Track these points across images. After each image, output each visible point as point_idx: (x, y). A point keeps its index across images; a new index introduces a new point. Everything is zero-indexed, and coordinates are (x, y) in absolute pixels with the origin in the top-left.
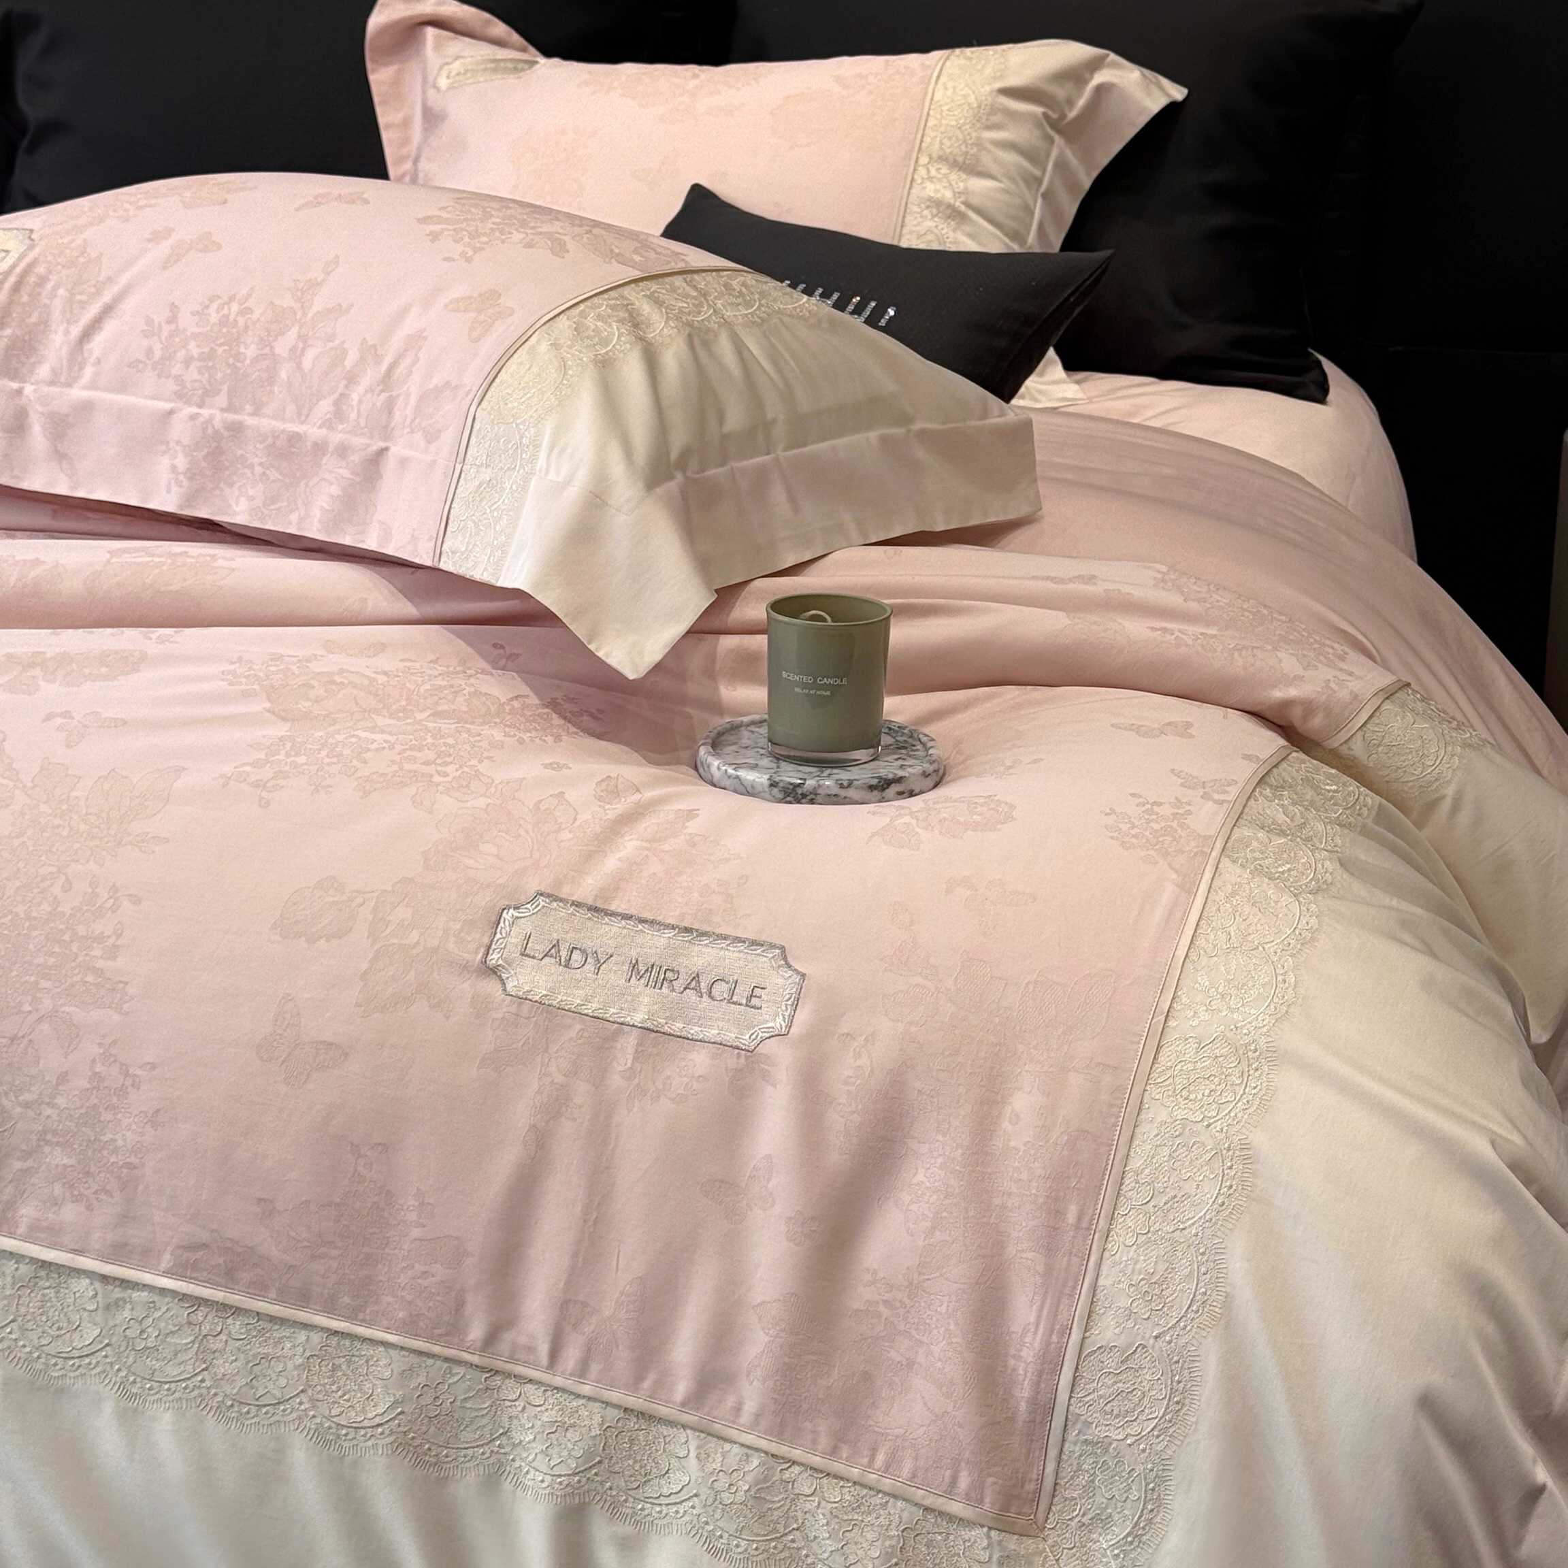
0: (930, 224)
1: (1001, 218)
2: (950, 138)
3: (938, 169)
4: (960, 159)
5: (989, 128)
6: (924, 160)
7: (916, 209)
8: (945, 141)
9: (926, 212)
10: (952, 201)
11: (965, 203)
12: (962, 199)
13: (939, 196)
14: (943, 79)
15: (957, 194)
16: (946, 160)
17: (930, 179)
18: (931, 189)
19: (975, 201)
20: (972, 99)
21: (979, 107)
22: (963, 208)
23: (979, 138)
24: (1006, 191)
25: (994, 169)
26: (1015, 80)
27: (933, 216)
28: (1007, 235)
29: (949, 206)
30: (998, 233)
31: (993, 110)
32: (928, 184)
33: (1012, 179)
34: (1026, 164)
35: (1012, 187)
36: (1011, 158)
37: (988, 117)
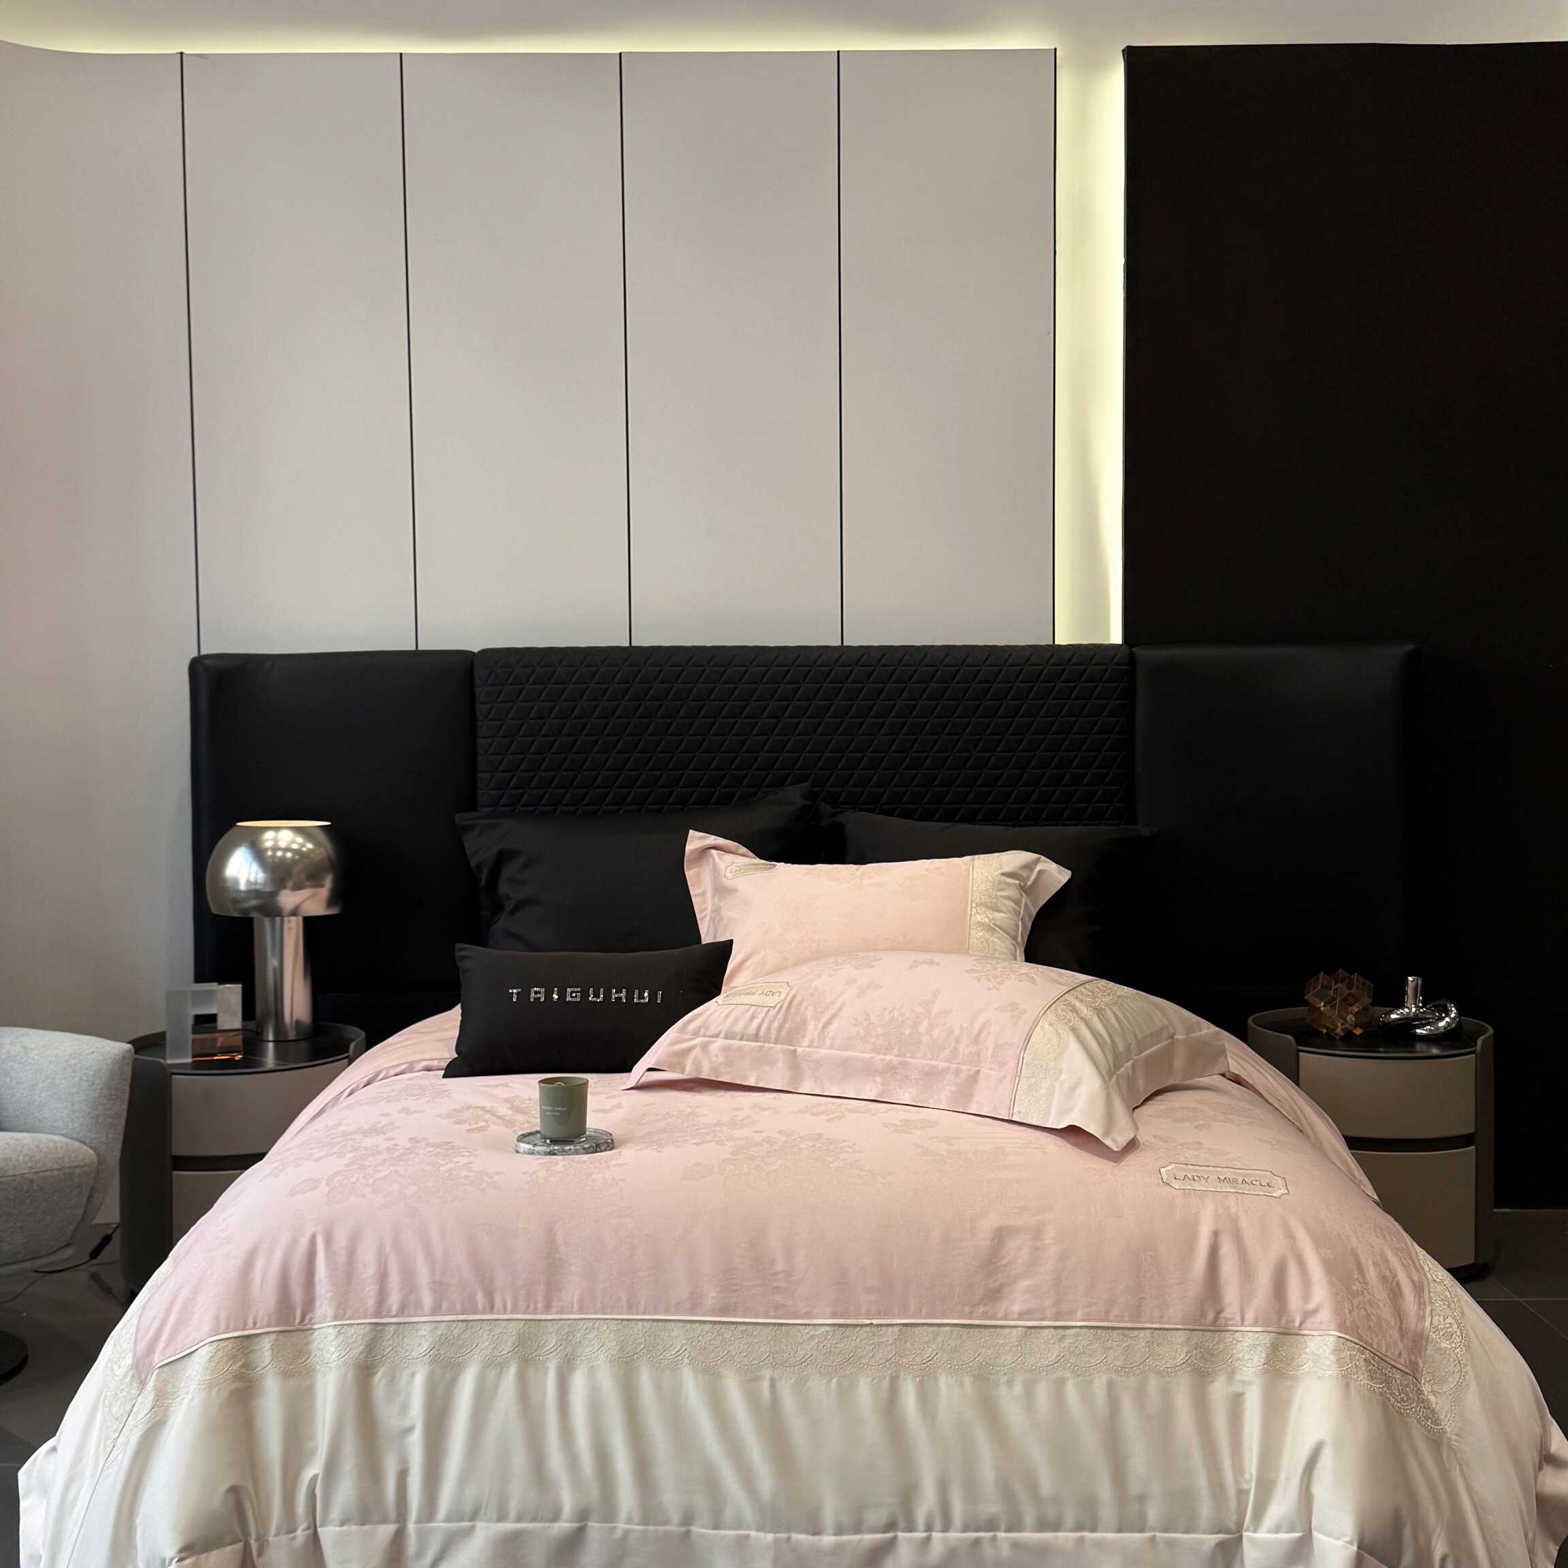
0: (981, 934)
1: (1009, 931)
2: (984, 895)
3: (981, 909)
4: (989, 905)
5: (1000, 890)
6: (974, 905)
7: (974, 927)
8: (982, 897)
9: (978, 928)
10: (989, 923)
11: (994, 924)
12: (993, 922)
13: (983, 921)
14: (975, 869)
15: (990, 920)
16: (984, 905)
17: (978, 913)
18: (979, 918)
19: (998, 923)
20: (990, 878)
21: (994, 881)
22: (994, 926)
23: (996, 895)
24: (1008, 918)
25: (1003, 908)
26: (1006, 869)
27: (982, 930)
28: (1011, 937)
29: (988, 925)
30: (1008, 937)
31: (1000, 882)
32: (977, 916)
33: (1010, 912)
34: (1014, 905)
35: (1011, 916)
36: (1011, 904)
37: (998, 886)
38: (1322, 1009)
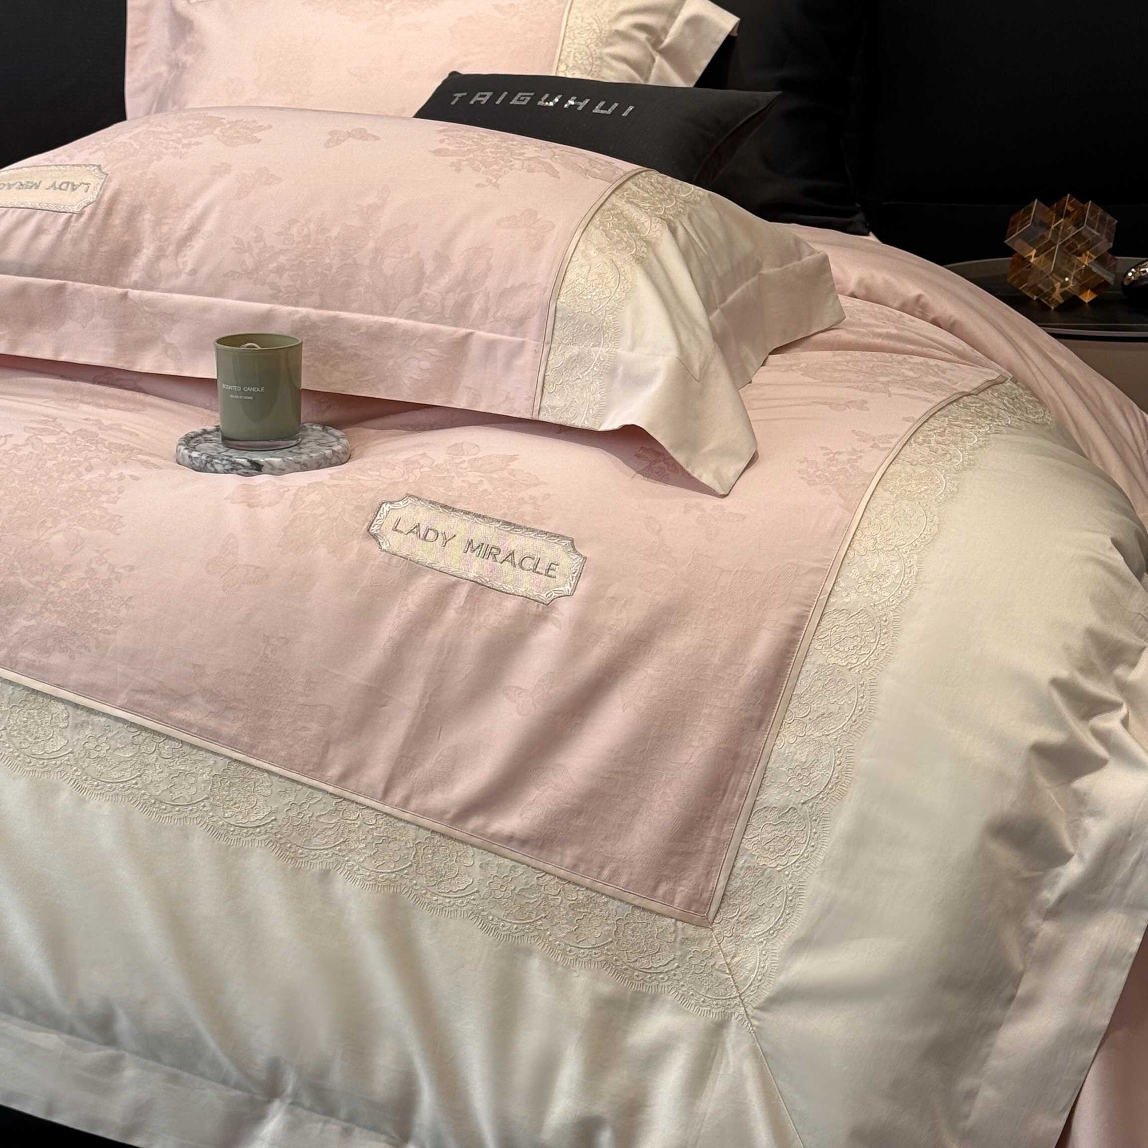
38: (1032, 260)
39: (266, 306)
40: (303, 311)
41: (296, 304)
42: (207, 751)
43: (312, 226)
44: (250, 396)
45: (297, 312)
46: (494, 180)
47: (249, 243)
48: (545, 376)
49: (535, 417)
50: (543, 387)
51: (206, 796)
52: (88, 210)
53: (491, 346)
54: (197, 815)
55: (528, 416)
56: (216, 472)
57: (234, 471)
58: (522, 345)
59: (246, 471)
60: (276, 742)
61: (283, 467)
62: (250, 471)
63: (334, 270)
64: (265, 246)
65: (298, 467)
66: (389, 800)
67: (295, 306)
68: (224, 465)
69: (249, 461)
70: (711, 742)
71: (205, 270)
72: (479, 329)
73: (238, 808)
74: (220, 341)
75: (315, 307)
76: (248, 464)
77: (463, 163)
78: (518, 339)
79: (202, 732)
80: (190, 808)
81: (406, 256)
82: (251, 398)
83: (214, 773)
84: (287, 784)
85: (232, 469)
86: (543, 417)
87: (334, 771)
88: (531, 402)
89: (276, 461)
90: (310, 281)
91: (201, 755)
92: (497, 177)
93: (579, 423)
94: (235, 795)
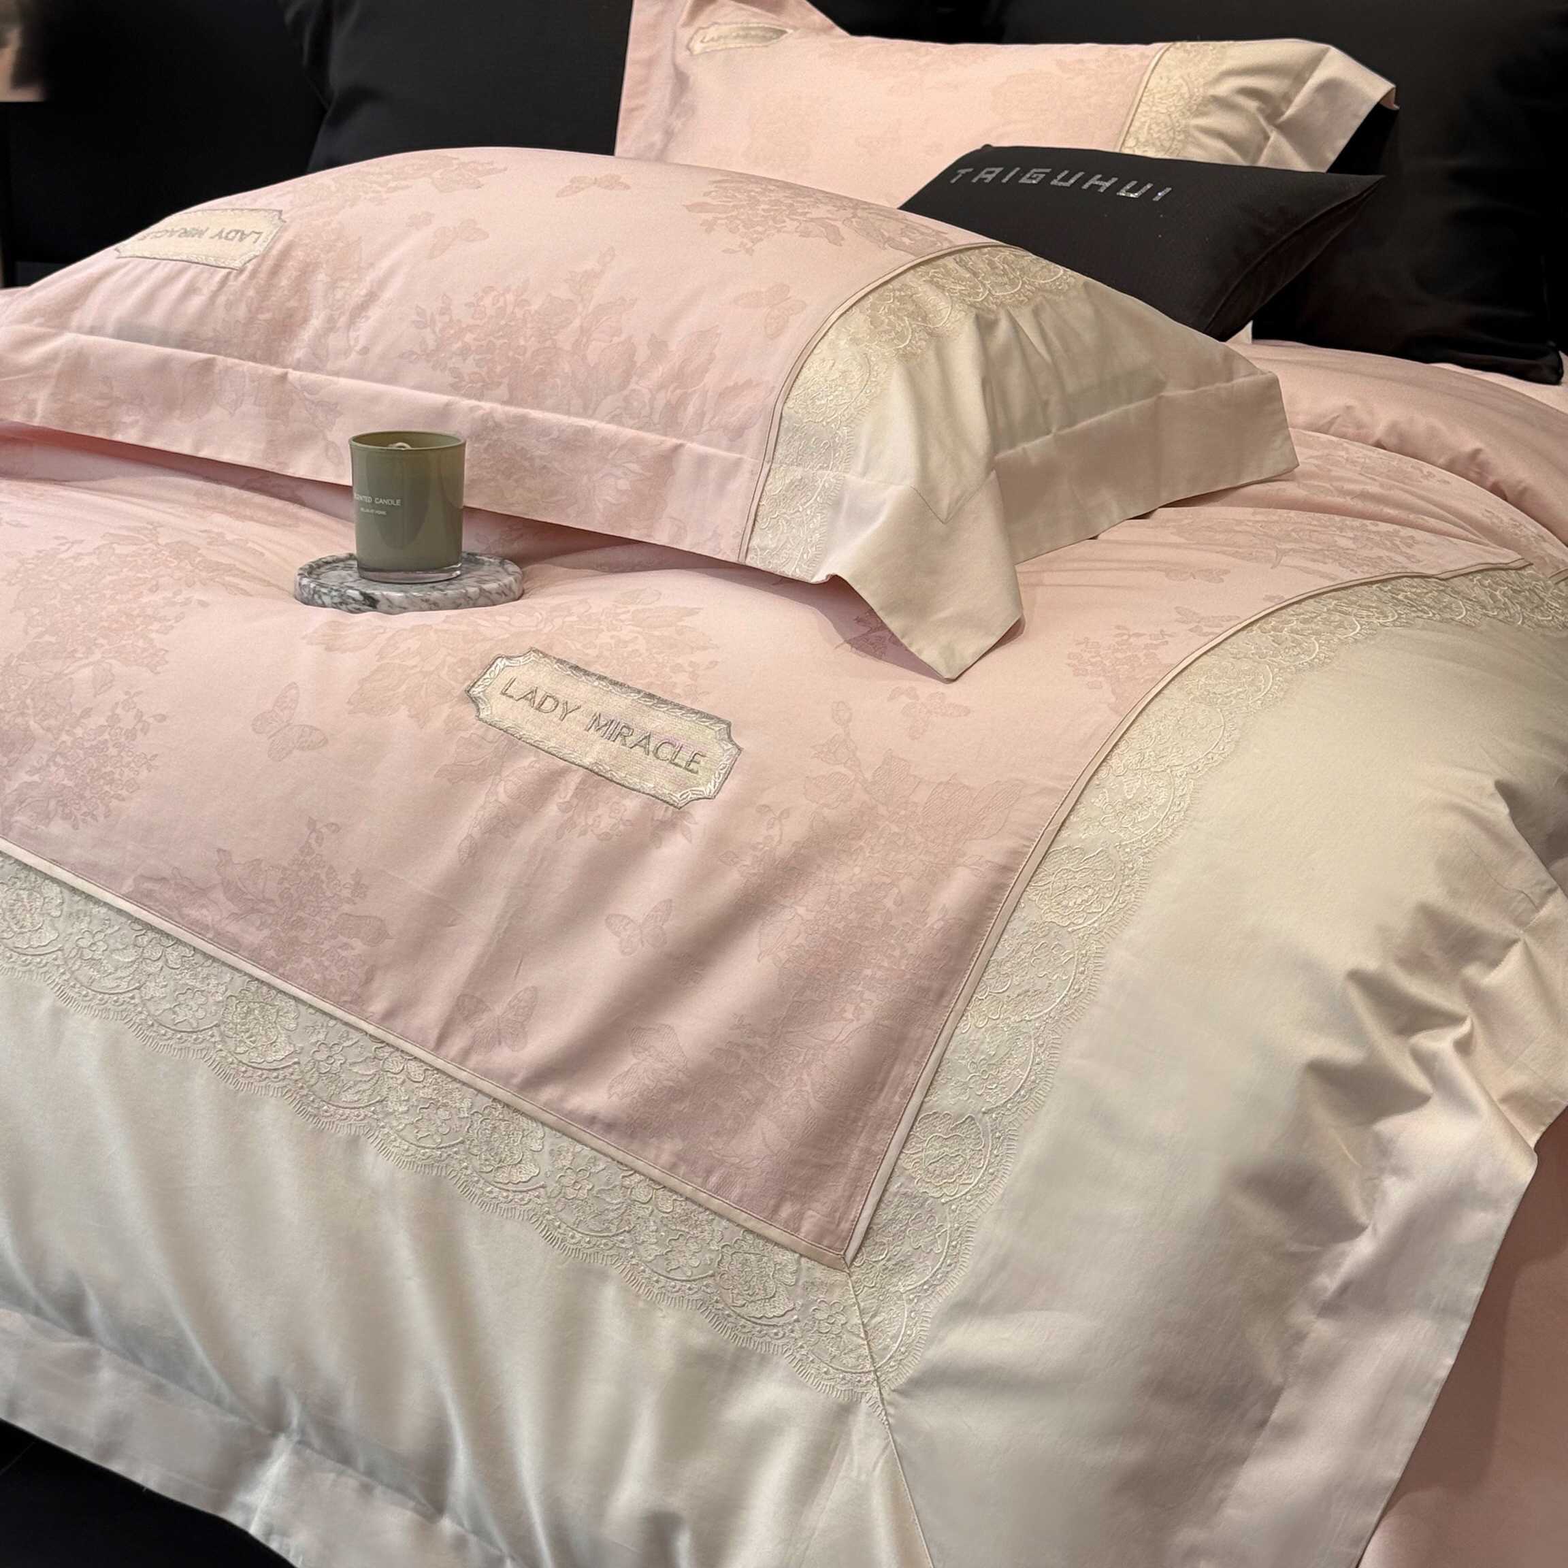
2: (1158, 124)
4: (1167, 144)
5: (1198, 115)
6: (1130, 143)
8: (1153, 126)
14: (1159, 70)
16: (1153, 144)
20: (1185, 90)
21: (1191, 97)
23: (1187, 125)
34: (1232, 153)
36: (1217, 145)
39: (441, 399)
40: (486, 406)
41: (480, 397)
42: (224, 964)
43: (510, 297)
44: (382, 510)
45: (479, 407)
46: (750, 245)
47: (432, 314)
48: (759, 505)
49: (741, 561)
50: (755, 520)
51: (215, 1023)
52: (250, 267)
53: (702, 462)
54: (203, 1045)
55: (733, 558)
56: (324, 605)
57: (344, 607)
58: (738, 464)
59: (357, 606)
60: (309, 960)
61: (404, 605)
62: (363, 608)
63: (528, 354)
64: (451, 320)
65: (425, 605)
66: (443, 1051)
67: (479, 400)
68: (332, 597)
69: (362, 594)
70: (868, 1015)
71: (378, 349)
72: (692, 441)
73: (253, 1042)
74: (358, 439)
75: (504, 403)
76: (360, 598)
77: (719, 222)
78: (735, 456)
79: (219, 938)
80: (194, 1036)
81: (616, 340)
82: (384, 513)
83: (228, 993)
84: (320, 1018)
85: (341, 603)
86: (749, 562)
87: (378, 1006)
88: (738, 540)
89: (396, 595)
90: (499, 369)
91: (216, 969)
92: (754, 241)
93: (790, 571)
94: (252, 1025)
